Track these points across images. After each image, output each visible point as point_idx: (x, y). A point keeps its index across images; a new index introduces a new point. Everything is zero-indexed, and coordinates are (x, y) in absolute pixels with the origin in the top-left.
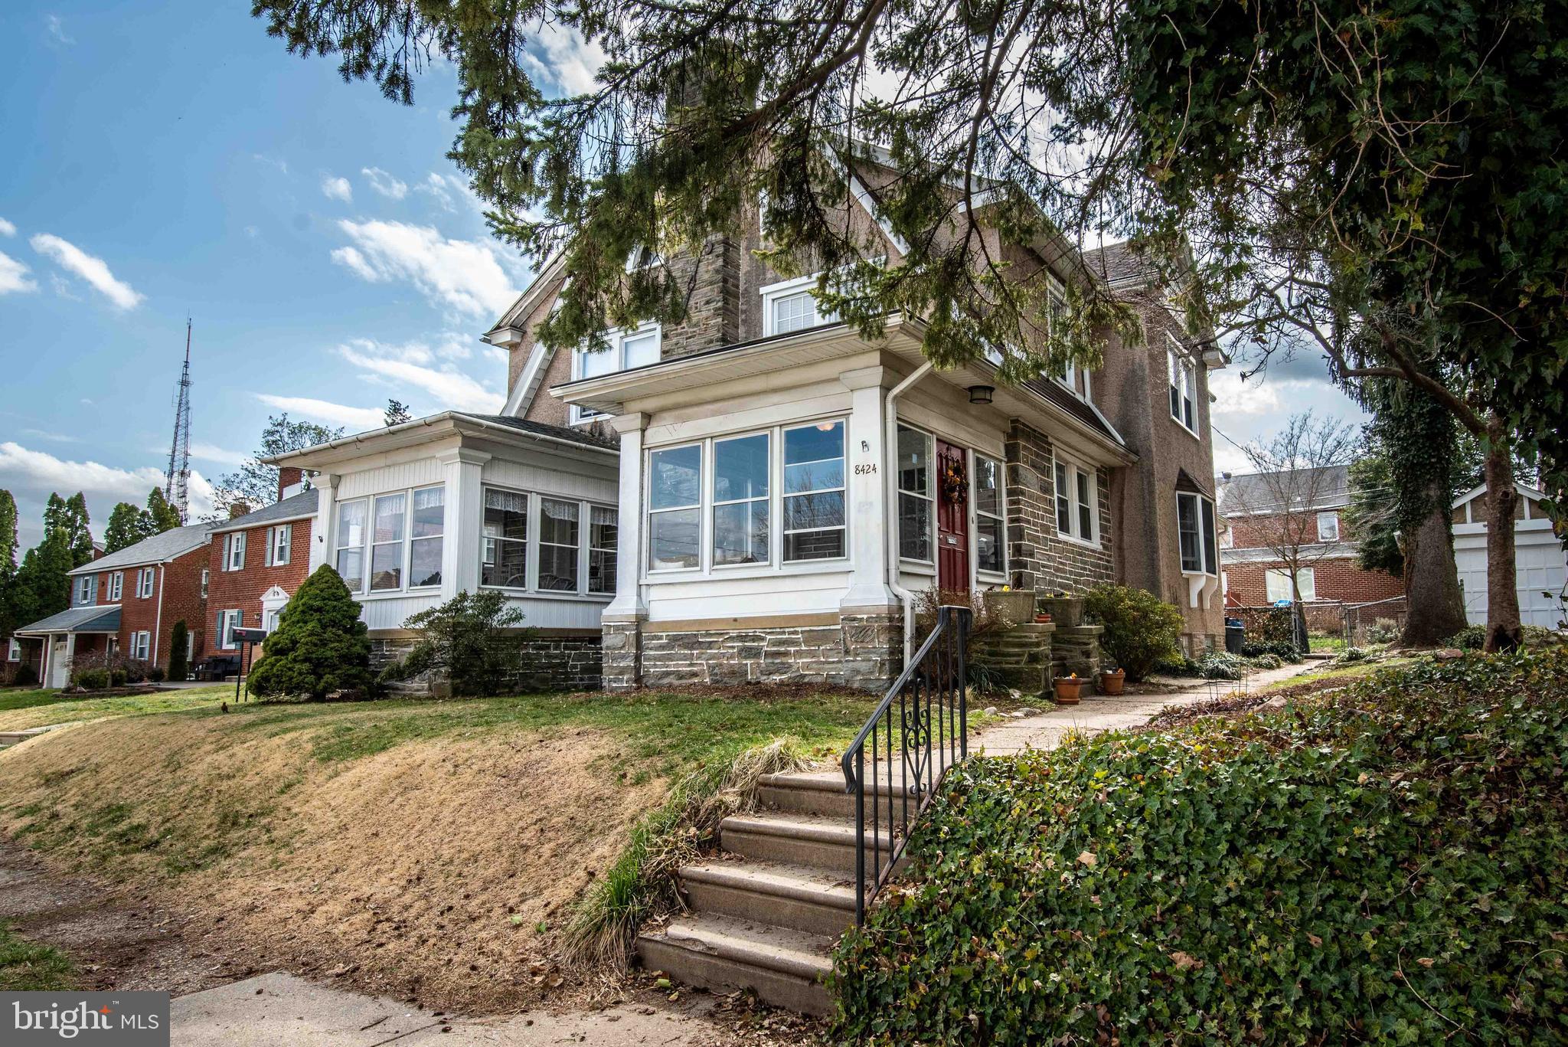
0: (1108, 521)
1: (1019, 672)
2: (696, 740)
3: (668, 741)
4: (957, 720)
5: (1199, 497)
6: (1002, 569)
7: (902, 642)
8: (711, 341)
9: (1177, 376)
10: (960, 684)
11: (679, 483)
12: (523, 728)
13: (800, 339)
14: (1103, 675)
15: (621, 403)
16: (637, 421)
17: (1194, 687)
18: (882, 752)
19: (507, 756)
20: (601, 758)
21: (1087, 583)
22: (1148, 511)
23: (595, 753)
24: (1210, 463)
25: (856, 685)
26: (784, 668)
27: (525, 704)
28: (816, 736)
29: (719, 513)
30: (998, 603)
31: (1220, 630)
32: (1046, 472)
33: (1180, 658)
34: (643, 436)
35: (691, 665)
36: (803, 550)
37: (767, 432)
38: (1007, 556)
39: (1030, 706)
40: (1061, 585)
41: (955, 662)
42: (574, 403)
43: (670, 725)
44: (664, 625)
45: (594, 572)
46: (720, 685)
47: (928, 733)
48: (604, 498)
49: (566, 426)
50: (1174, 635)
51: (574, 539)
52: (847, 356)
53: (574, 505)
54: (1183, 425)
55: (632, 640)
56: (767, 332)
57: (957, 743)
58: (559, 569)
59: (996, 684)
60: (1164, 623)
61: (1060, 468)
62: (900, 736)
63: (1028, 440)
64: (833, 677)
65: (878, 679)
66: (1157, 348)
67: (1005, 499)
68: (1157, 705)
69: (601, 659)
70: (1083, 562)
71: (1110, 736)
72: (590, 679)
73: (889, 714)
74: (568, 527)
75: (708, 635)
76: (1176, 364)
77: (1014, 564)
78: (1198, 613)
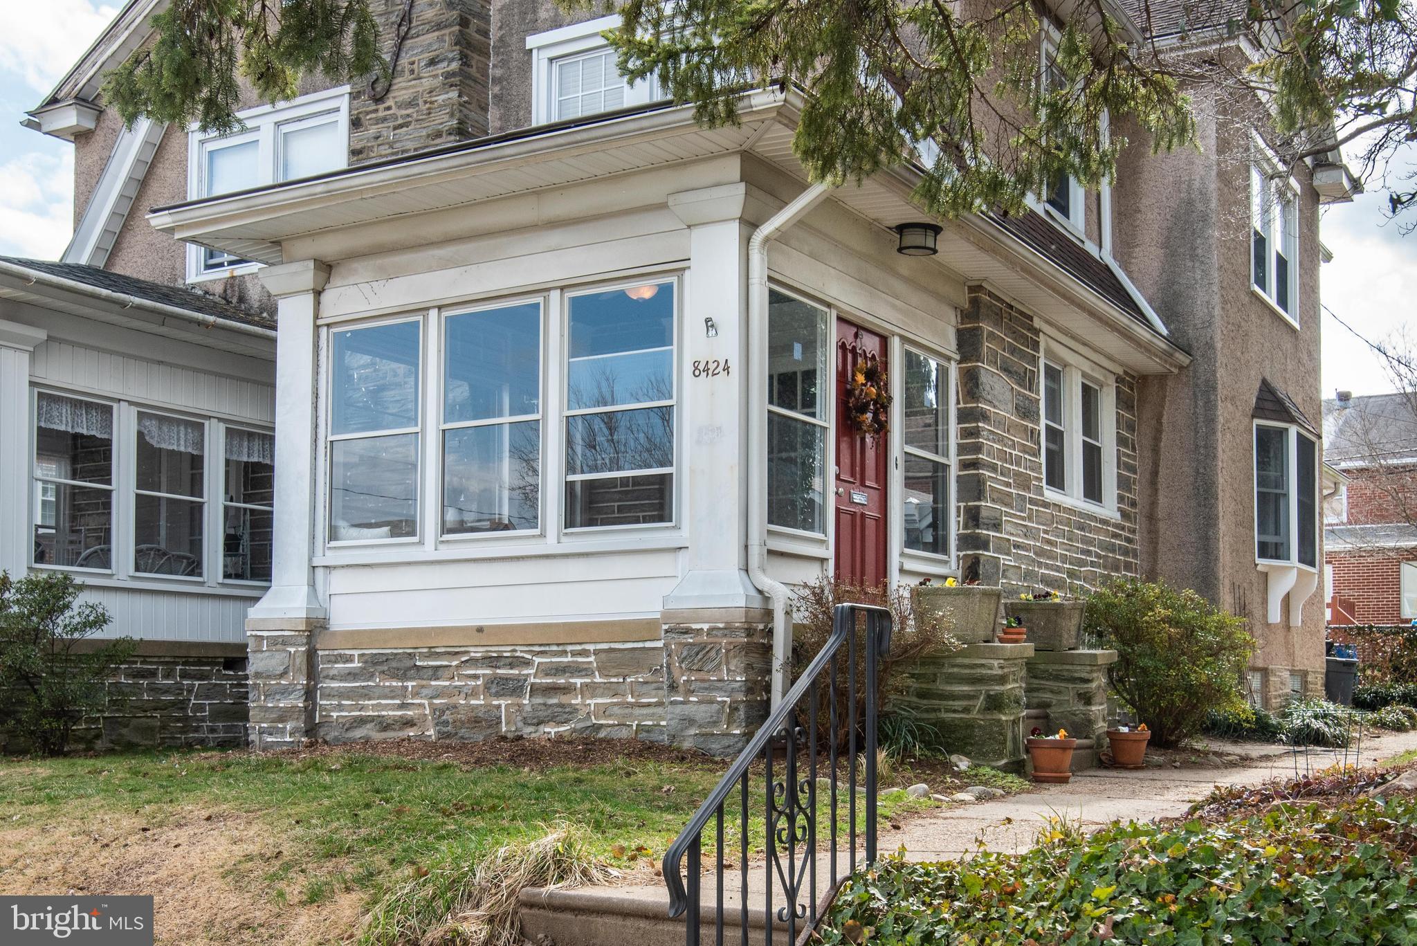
0: (1132, 469)
1: (970, 725)
2: (411, 830)
3: (363, 832)
4: (861, 804)
5: (1293, 430)
6: (945, 551)
7: (769, 672)
8: (439, 135)
9: (1266, 211)
10: (868, 744)
11: (382, 388)
12: (112, 808)
13: (597, 130)
14: (1113, 735)
15: (277, 243)
16: (305, 275)
17: (1267, 758)
18: (732, 854)
19: (86, 854)
20: (248, 857)
21: (1089, 578)
22: (1203, 454)
23: (239, 850)
24: (1315, 371)
25: (687, 745)
26: (563, 714)
27: (116, 769)
28: (618, 826)
29: (452, 443)
30: (935, 607)
31: (1316, 663)
32: (1027, 380)
33: (1245, 708)
34: (317, 303)
35: (403, 706)
36: (600, 510)
37: (538, 299)
38: (955, 527)
39: (985, 784)
40: (1046, 580)
41: (861, 710)
42: (193, 240)
43: (368, 806)
44: (356, 637)
45: (231, 544)
46: (453, 742)
47: (812, 821)
48: (247, 413)
49: (179, 284)
50: (1238, 669)
51: (196, 485)
52: (680, 164)
53: (196, 426)
54: (1272, 301)
55: (301, 661)
56: (540, 116)
57: (861, 841)
58: (170, 538)
59: (928, 744)
60: (1221, 648)
61: (1053, 375)
62: (763, 830)
63: (998, 322)
64: (648, 730)
65: (726, 735)
66: (1231, 161)
67: (953, 427)
68: (1201, 787)
69: (245, 696)
70: (1085, 541)
71: (1121, 832)
72: (227, 729)
73: (745, 793)
74: (186, 465)
75: (432, 655)
76: (1265, 190)
77: (965, 541)
78: (1280, 635)
